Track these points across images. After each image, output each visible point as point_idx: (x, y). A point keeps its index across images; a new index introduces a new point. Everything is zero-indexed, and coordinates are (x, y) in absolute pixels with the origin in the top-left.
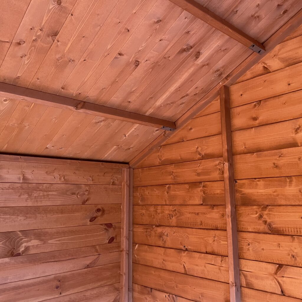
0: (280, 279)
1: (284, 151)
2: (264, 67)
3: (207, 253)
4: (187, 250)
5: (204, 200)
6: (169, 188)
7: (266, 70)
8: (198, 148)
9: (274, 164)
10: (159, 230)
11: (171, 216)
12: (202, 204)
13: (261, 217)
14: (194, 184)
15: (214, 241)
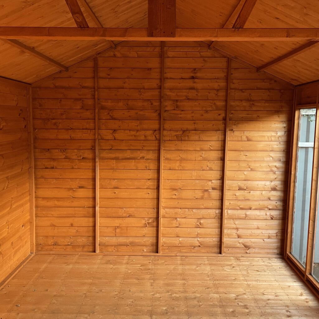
0: (114, 135)
1: (119, 90)
2: (114, 54)
3: (83, 129)
4: (72, 129)
5: (82, 107)
6: (61, 100)
7: (115, 56)
8: (80, 82)
9: (115, 94)
10: (54, 121)
11: (62, 114)
12: (81, 109)
13: (109, 113)
14: (77, 100)
15: (87, 124)
